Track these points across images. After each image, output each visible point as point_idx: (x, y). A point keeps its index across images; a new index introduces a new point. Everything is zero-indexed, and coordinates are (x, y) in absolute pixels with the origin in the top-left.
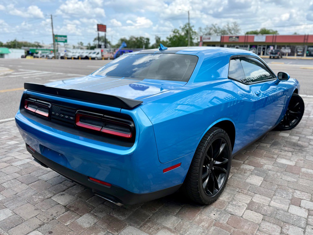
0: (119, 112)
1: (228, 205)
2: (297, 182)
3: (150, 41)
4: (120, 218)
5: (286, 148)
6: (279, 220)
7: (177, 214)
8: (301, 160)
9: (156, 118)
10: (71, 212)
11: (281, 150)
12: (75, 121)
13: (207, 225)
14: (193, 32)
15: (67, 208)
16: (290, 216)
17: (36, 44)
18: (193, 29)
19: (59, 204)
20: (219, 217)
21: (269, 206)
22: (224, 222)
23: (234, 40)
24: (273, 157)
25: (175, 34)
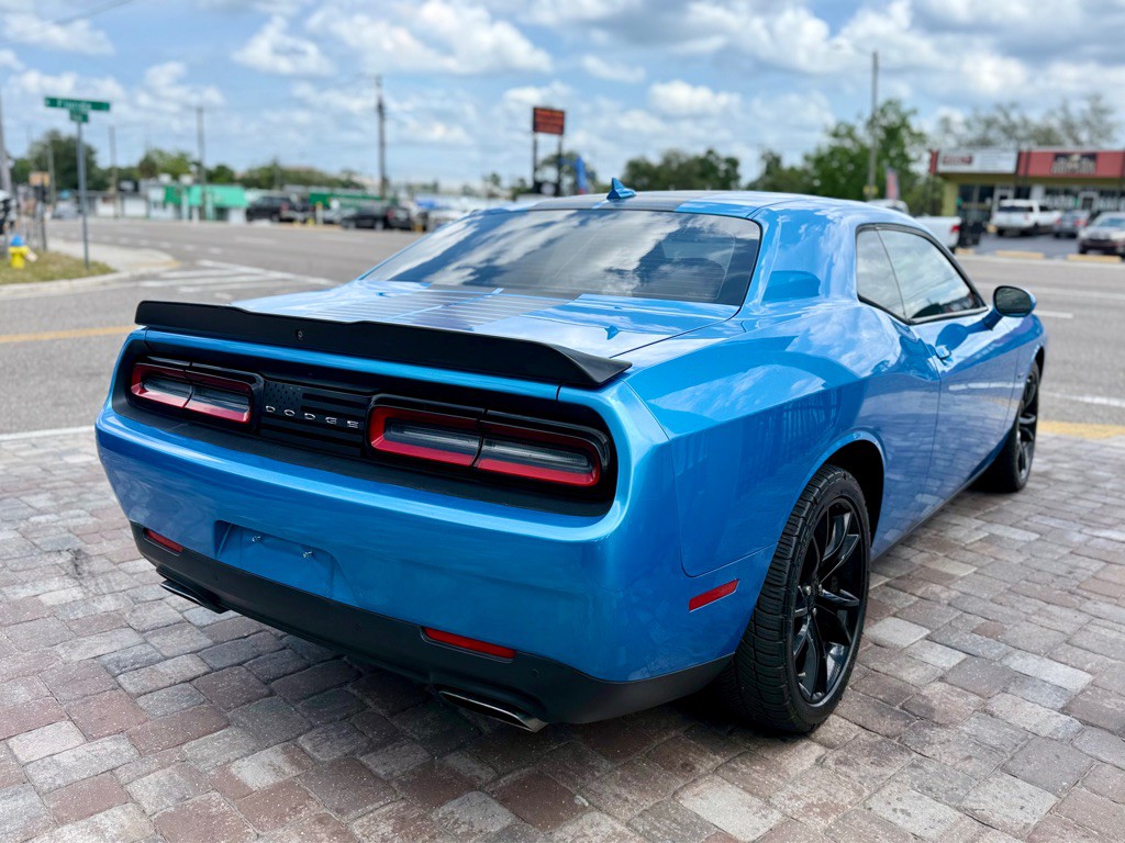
0: (554, 397)
3: (741, 170)
12: (366, 433)
14: (912, 134)
17: (344, 178)
18: (916, 124)
23: (1076, 166)
25: (835, 142)
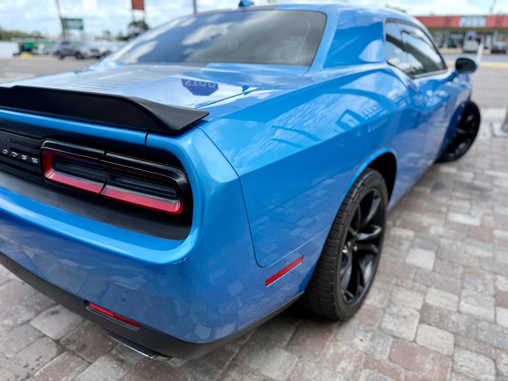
0: (143, 143)
1: (383, 316)
2: (494, 259)
4: (173, 362)
5: (458, 194)
6: (485, 343)
7: (288, 345)
8: (489, 215)
9: (240, 155)
10: (68, 354)
11: (451, 198)
12: (44, 168)
13: (351, 368)
15: (61, 345)
16: (502, 332)
17: (36, 35)
19: (45, 336)
20: (371, 347)
21: (459, 312)
22: (383, 356)
24: (440, 212)
